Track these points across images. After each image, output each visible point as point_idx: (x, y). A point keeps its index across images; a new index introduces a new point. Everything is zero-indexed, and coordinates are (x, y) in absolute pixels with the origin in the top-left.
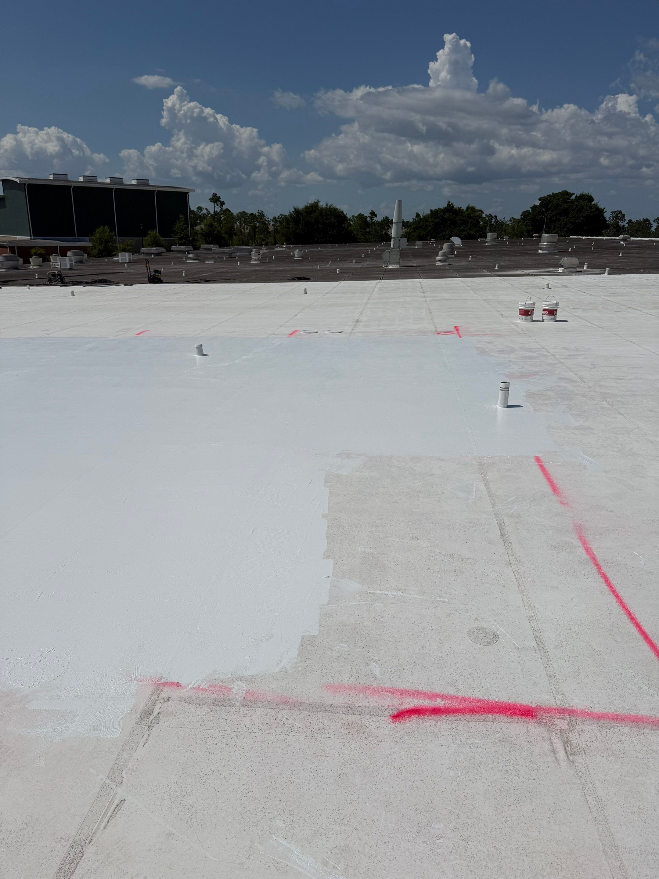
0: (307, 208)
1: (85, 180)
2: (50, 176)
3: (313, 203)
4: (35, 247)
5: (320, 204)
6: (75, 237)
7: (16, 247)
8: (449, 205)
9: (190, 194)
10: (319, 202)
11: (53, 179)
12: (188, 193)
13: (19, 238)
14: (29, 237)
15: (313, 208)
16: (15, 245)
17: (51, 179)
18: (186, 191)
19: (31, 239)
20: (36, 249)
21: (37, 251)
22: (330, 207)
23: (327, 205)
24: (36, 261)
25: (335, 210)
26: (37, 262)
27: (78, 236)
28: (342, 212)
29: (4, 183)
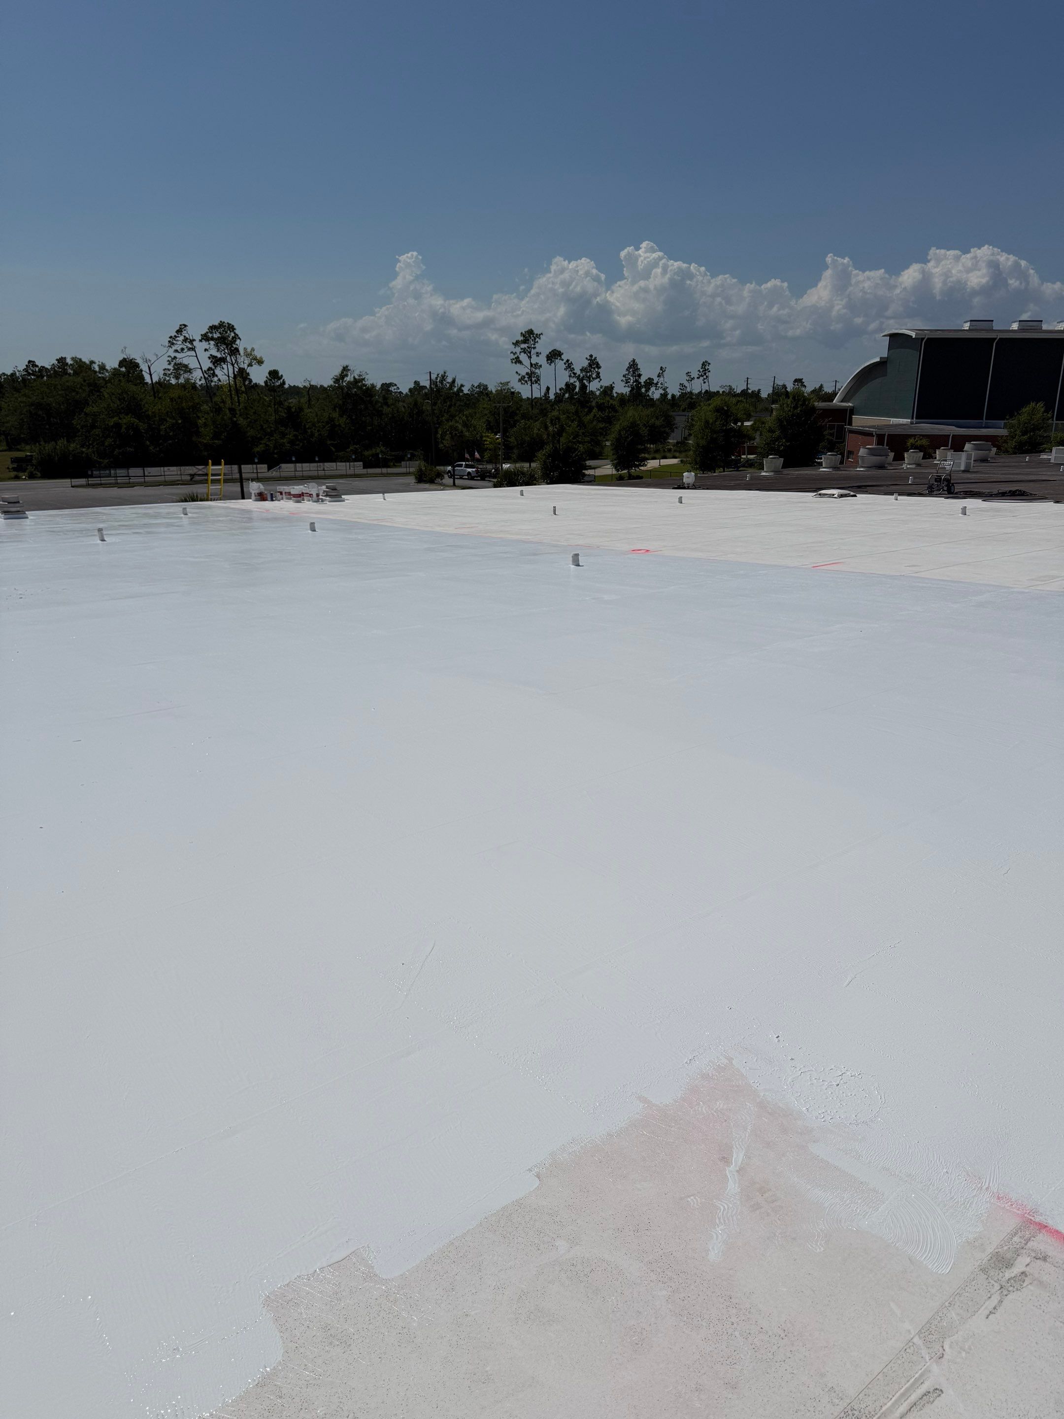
1: (1020, 328)
2: (965, 324)
4: (915, 435)
6: (982, 420)
7: (887, 435)
11: (968, 329)
13: (894, 421)
14: (910, 420)
16: (887, 432)
17: (965, 329)
19: (912, 423)
20: (915, 439)
21: (917, 441)
24: (913, 457)
26: (915, 458)
29: (893, 337)
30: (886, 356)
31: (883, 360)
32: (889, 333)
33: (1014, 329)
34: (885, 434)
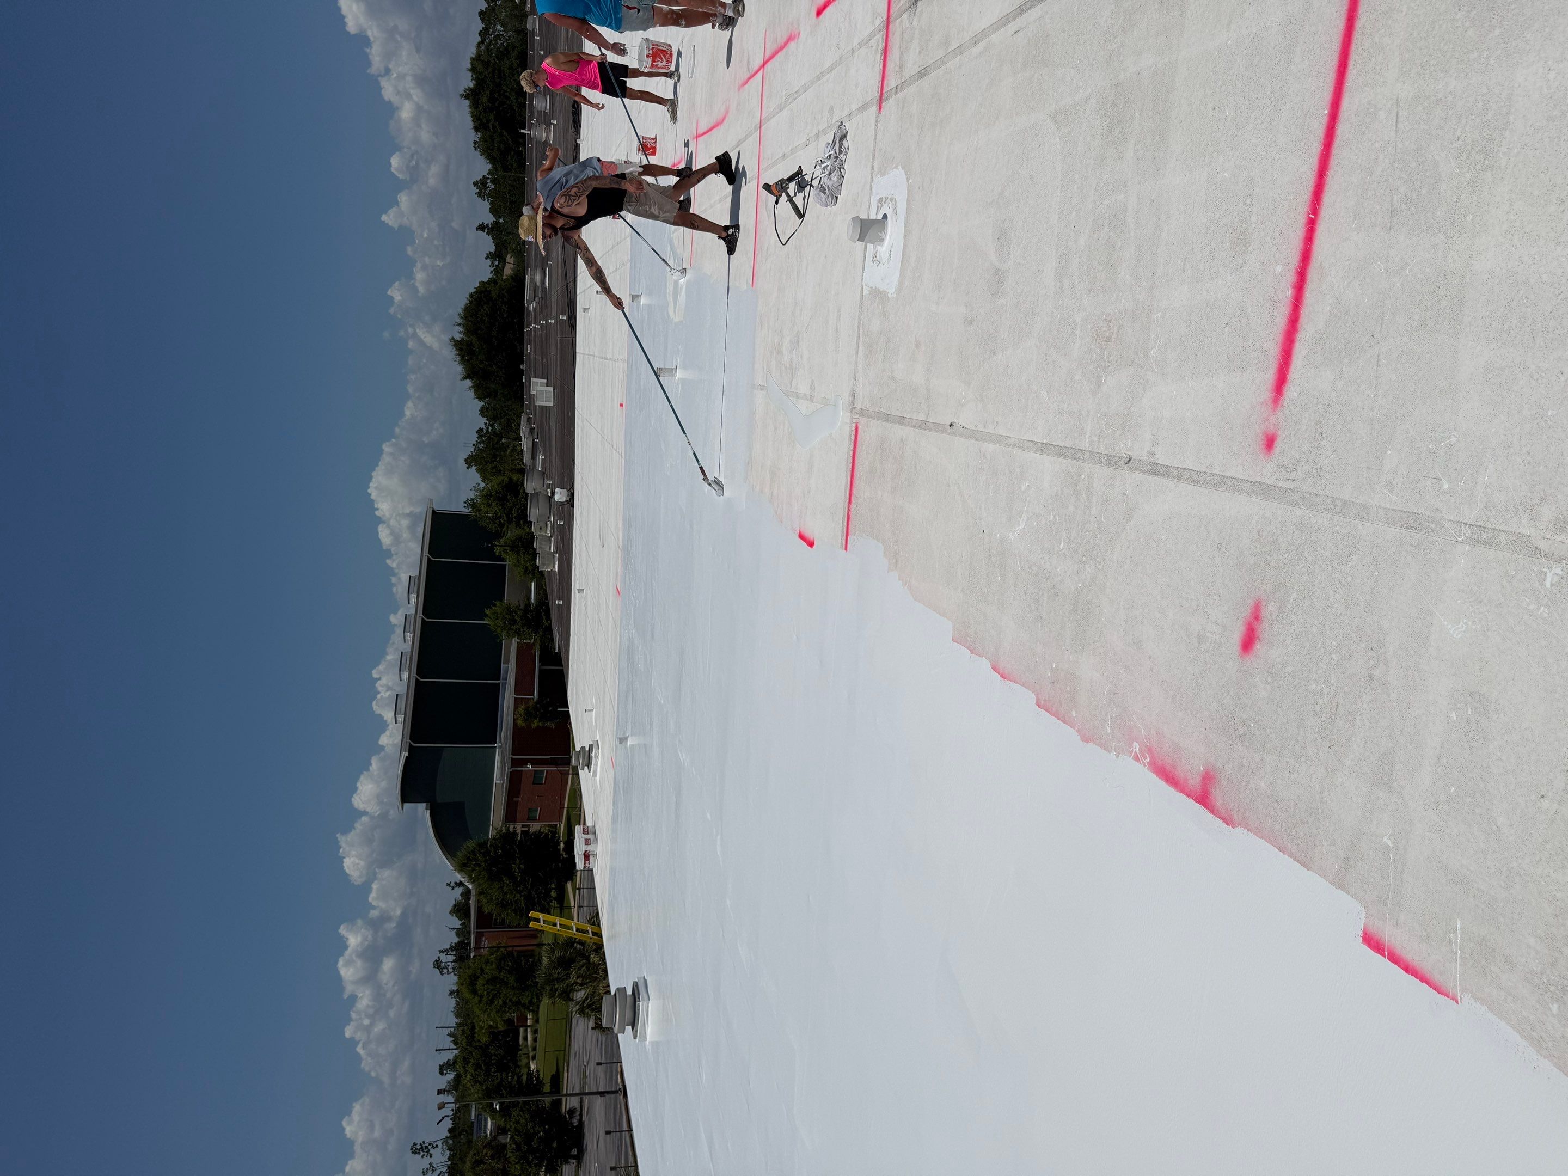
0: (462, 361)
1: (408, 670)
2: (398, 720)
3: (454, 349)
5: (458, 337)
6: (500, 683)
8: (467, 97)
9: (436, 508)
10: (453, 338)
11: (403, 716)
12: (434, 512)
14: (497, 750)
15: (464, 349)
16: (508, 756)
17: (402, 718)
18: (431, 511)
19: (500, 747)
22: (462, 318)
23: (460, 325)
25: (467, 309)
27: (499, 679)
28: (471, 296)
29: (406, 796)
30: (425, 804)
31: (429, 808)
32: (400, 803)
33: (407, 677)
34: (512, 758)
